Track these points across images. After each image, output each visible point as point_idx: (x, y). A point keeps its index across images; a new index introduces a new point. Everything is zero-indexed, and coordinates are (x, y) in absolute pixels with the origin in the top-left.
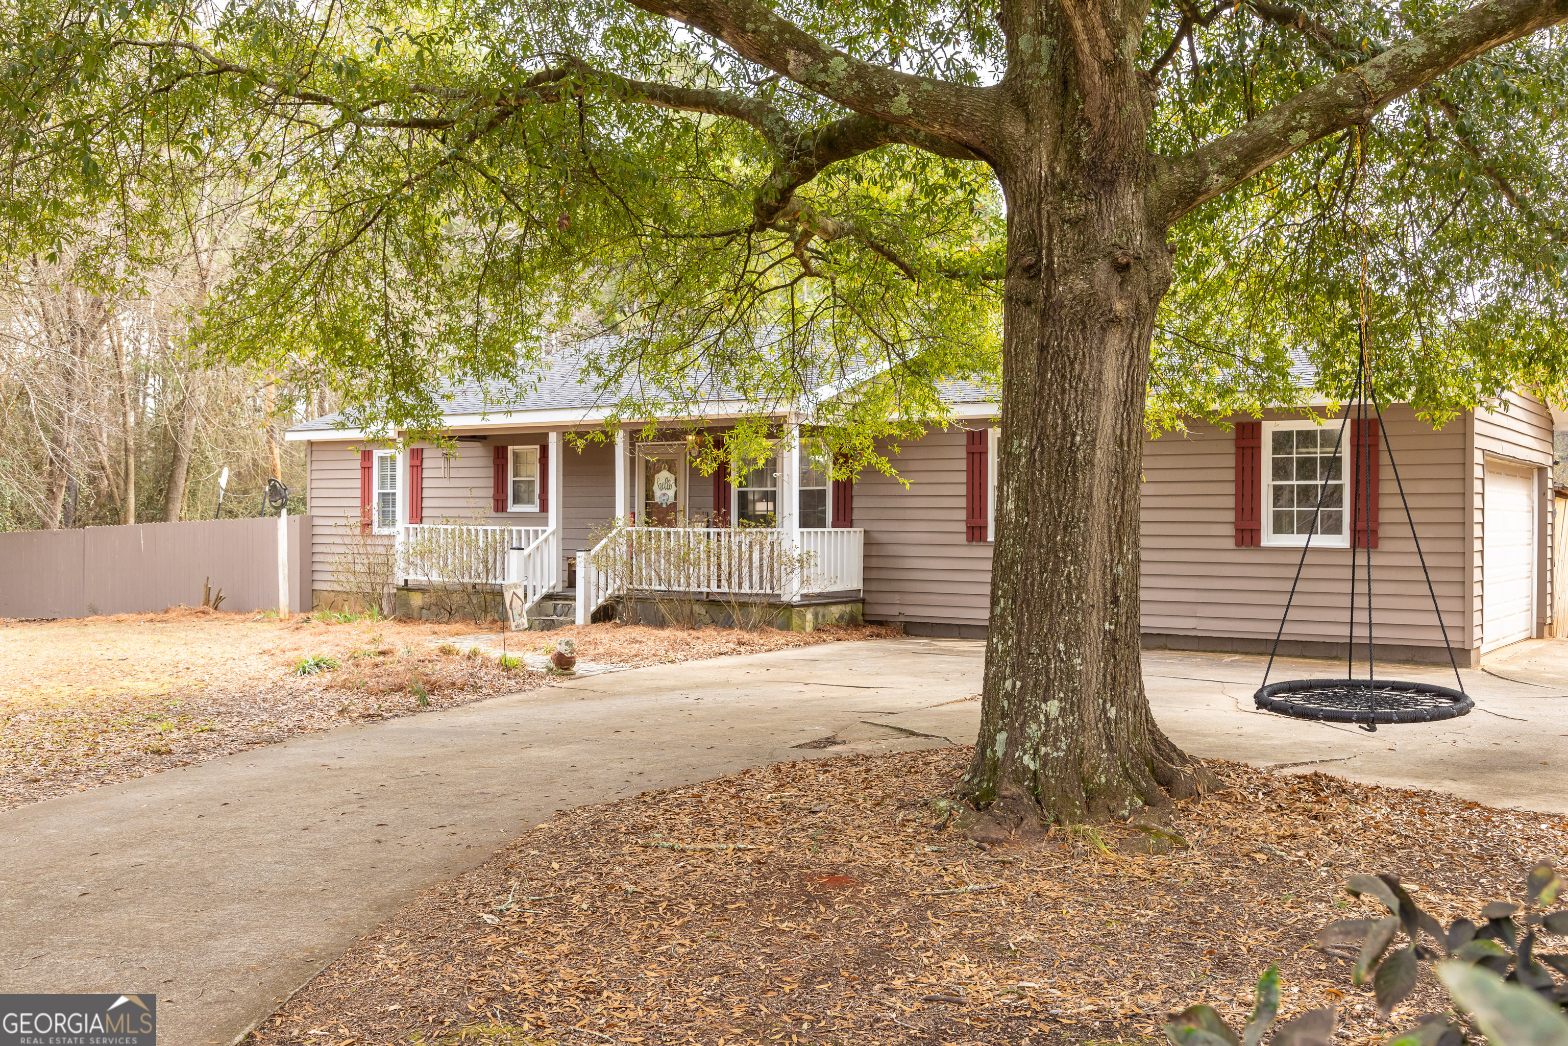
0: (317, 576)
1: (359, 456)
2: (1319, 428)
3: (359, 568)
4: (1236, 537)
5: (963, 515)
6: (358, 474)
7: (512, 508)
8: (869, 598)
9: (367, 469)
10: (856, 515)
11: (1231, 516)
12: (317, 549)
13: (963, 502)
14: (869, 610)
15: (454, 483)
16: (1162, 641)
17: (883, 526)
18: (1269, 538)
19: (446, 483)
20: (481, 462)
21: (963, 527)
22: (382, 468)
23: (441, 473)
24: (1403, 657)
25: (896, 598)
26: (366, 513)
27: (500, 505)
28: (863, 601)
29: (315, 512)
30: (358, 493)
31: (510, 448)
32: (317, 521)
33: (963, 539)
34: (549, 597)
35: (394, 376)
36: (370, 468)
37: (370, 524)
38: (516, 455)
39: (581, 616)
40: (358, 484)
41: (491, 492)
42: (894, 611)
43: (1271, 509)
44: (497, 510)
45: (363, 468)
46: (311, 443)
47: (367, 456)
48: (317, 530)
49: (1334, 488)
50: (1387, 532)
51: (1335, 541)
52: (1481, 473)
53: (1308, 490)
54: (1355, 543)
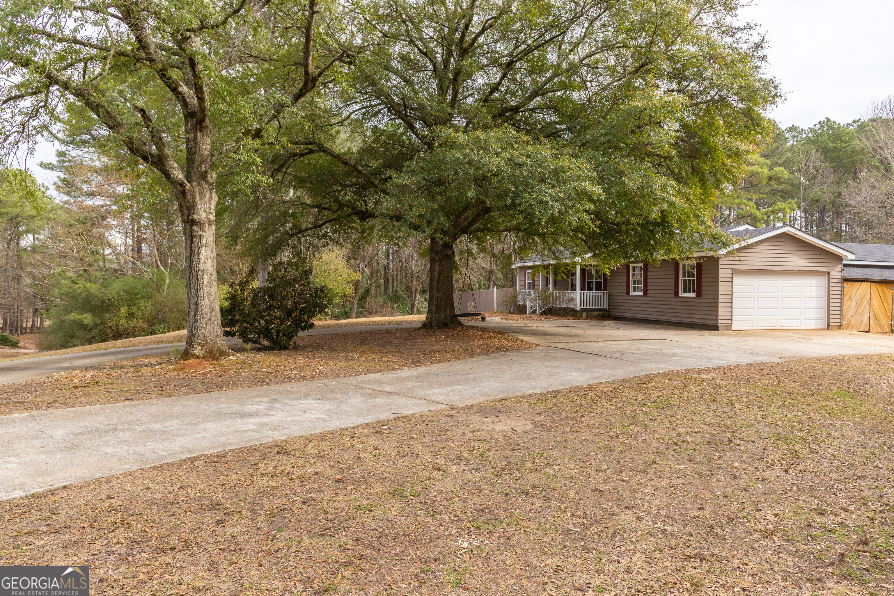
2: (691, 263)
4: (674, 294)
5: (626, 288)
11: (674, 288)
13: (626, 284)
21: (626, 291)
28: (608, 311)
33: (626, 294)
43: (682, 286)
49: (694, 280)
50: (703, 292)
51: (693, 295)
52: (731, 275)
53: (689, 281)
54: (697, 295)
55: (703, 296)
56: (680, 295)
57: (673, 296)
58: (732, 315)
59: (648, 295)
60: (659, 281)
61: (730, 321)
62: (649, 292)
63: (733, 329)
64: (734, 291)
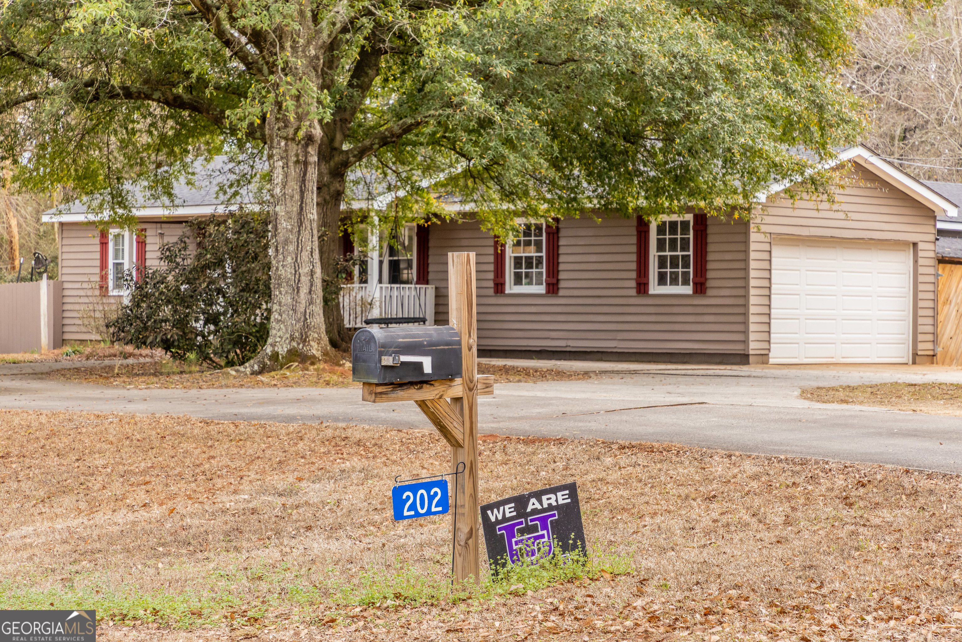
0: (66, 329)
1: (99, 234)
2: (679, 219)
3: (98, 315)
4: (637, 288)
5: (492, 276)
6: (98, 248)
9: (104, 244)
10: (431, 276)
11: (634, 275)
12: (66, 307)
13: (492, 267)
16: (599, 356)
18: (654, 288)
21: (492, 284)
22: (116, 244)
24: (718, 360)
26: (104, 278)
29: (65, 278)
30: (98, 263)
32: (66, 285)
33: (492, 292)
35: (113, 198)
36: (107, 243)
37: (106, 288)
40: (98, 256)
43: (657, 270)
45: (101, 243)
46: (63, 223)
47: (104, 236)
48: (66, 293)
49: (686, 258)
50: (710, 284)
51: (688, 290)
52: (766, 247)
53: (674, 259)
54: (696, 291)
55: (710, 292)
56: (651, 292)
57: (633, 292)
58: (769, 332)
59: (561, 293)
60: (594, 258)
61: (765, 345)
62: (562, 284)
63: (771, 361)
64: (773, 281)
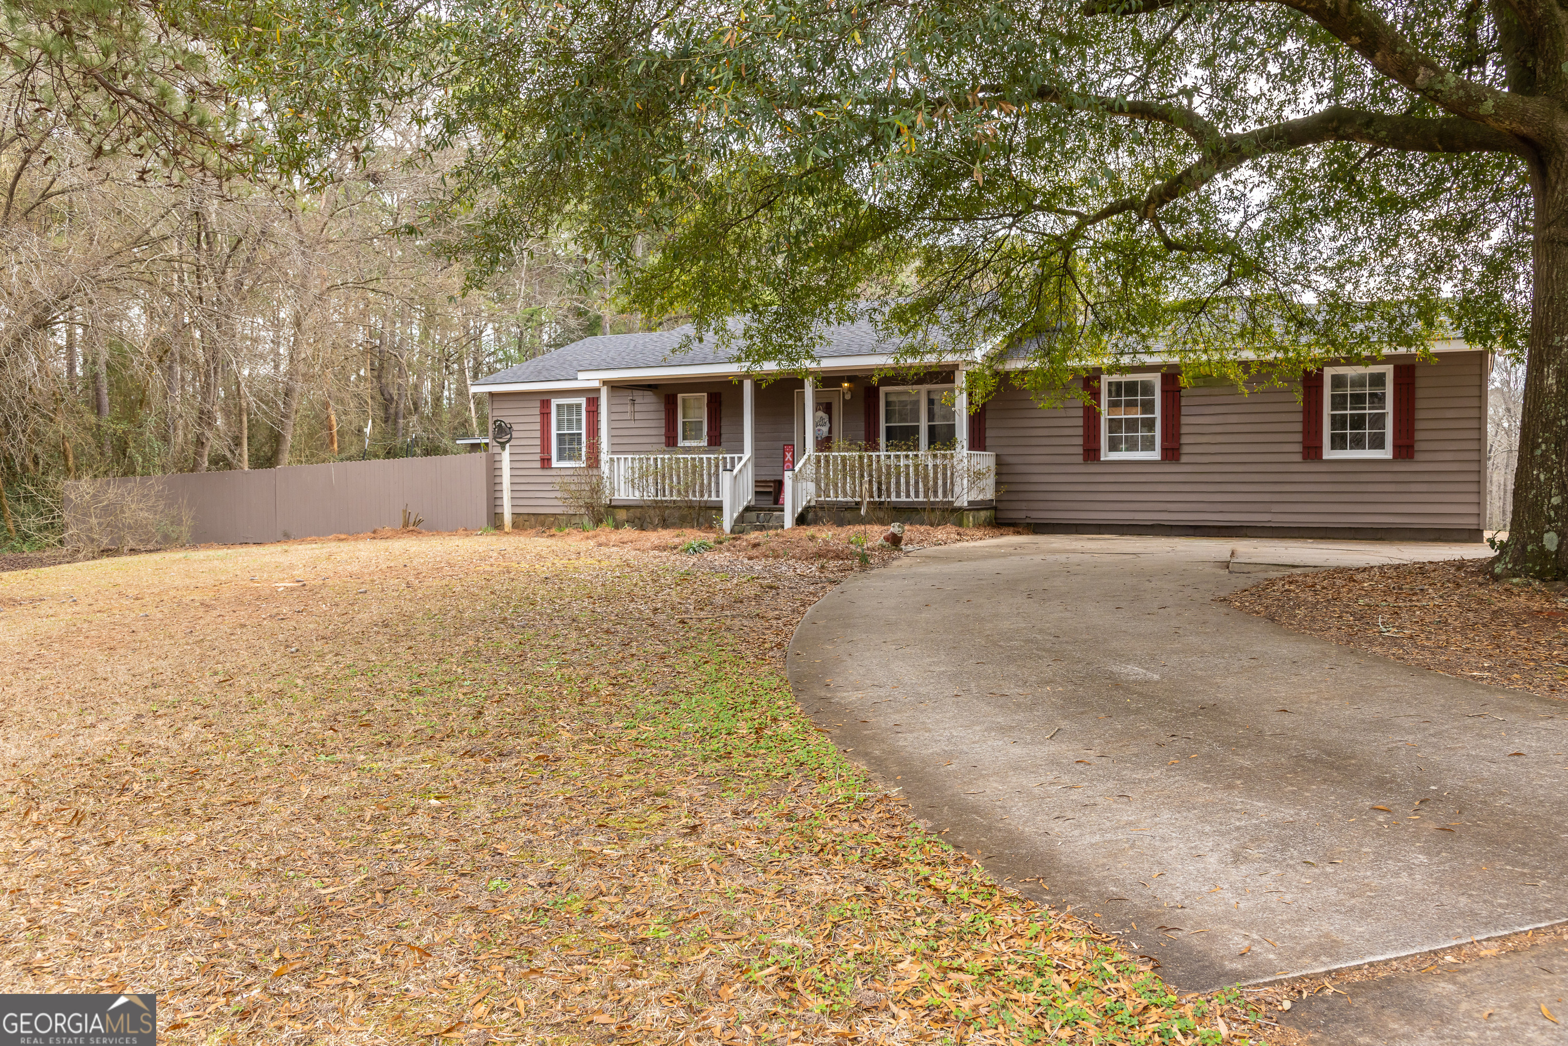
1: (538, 404)
2: (1367, 372)
5: (1080, 441)
6: (538, 419)
7: (681, 443)
8: (1000, 506)
9: (545, 415)
10: (988, 442)
11: (1299, 437)
13: (1080, 431)
14: (1001, 515)
15: (638, 424)
17: (1012, 451)
18: (1329, 453)
19: (632, 424)
20: (652, 407)
21: (1080, 450)
23: (628, 416)
25: (1023, 505)
26: (545, 450)
27: (671, 441)
28: (995, 508)
30: (538, 434)
31: (680, 396)
33: (1080, 459)
34: (747, 509)
36: (549, 414)
37: (549, 460)
38: (684, 400)
39: (789, 522)
40: (538, 427)
41: (663, 431)
42: (1022, 515)
43: (1330, 432)
44: (668, 444)
45: (542, 414)
46: (492, 394)
47: (545, 405)
49: (1380, 417)
50: (1420, 446)
51: (1385, 454)
53: (1358, 418)
54: (1397, 456)
55: (1418, 456)
56: (1325, 457)
57: (1298, 457)
59: (1186, 459)
62: (1187, 450)
